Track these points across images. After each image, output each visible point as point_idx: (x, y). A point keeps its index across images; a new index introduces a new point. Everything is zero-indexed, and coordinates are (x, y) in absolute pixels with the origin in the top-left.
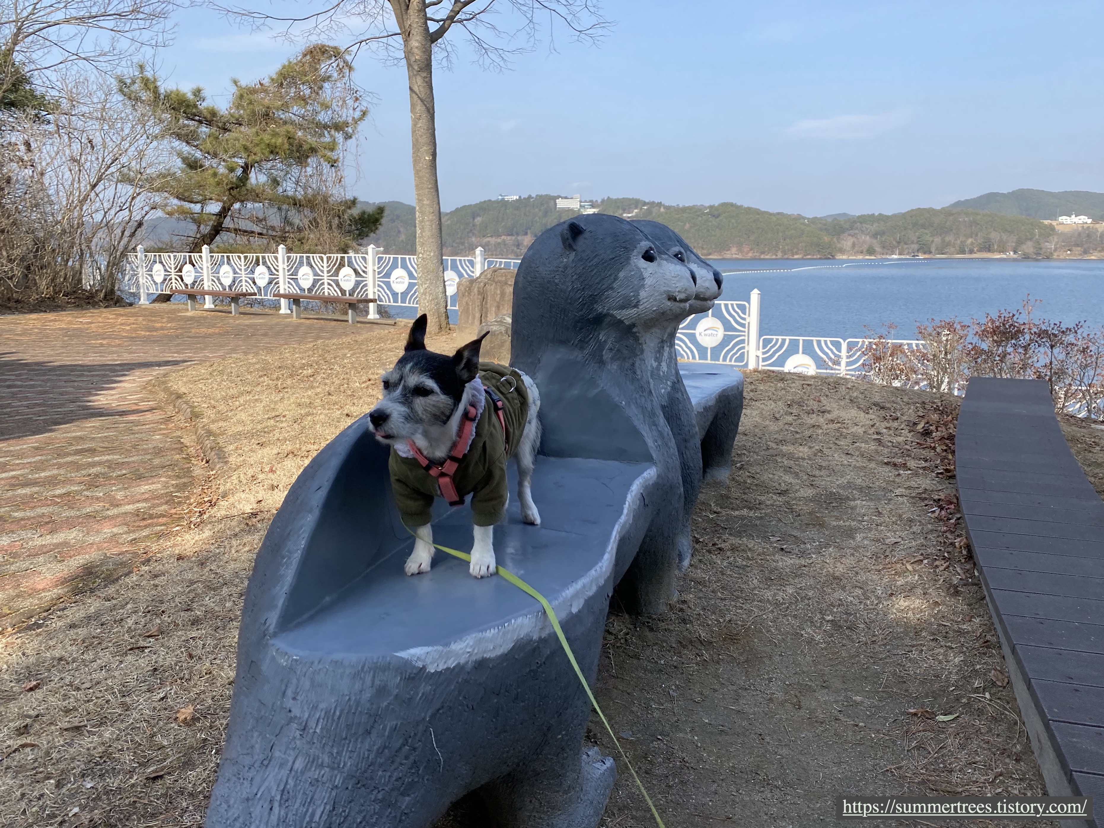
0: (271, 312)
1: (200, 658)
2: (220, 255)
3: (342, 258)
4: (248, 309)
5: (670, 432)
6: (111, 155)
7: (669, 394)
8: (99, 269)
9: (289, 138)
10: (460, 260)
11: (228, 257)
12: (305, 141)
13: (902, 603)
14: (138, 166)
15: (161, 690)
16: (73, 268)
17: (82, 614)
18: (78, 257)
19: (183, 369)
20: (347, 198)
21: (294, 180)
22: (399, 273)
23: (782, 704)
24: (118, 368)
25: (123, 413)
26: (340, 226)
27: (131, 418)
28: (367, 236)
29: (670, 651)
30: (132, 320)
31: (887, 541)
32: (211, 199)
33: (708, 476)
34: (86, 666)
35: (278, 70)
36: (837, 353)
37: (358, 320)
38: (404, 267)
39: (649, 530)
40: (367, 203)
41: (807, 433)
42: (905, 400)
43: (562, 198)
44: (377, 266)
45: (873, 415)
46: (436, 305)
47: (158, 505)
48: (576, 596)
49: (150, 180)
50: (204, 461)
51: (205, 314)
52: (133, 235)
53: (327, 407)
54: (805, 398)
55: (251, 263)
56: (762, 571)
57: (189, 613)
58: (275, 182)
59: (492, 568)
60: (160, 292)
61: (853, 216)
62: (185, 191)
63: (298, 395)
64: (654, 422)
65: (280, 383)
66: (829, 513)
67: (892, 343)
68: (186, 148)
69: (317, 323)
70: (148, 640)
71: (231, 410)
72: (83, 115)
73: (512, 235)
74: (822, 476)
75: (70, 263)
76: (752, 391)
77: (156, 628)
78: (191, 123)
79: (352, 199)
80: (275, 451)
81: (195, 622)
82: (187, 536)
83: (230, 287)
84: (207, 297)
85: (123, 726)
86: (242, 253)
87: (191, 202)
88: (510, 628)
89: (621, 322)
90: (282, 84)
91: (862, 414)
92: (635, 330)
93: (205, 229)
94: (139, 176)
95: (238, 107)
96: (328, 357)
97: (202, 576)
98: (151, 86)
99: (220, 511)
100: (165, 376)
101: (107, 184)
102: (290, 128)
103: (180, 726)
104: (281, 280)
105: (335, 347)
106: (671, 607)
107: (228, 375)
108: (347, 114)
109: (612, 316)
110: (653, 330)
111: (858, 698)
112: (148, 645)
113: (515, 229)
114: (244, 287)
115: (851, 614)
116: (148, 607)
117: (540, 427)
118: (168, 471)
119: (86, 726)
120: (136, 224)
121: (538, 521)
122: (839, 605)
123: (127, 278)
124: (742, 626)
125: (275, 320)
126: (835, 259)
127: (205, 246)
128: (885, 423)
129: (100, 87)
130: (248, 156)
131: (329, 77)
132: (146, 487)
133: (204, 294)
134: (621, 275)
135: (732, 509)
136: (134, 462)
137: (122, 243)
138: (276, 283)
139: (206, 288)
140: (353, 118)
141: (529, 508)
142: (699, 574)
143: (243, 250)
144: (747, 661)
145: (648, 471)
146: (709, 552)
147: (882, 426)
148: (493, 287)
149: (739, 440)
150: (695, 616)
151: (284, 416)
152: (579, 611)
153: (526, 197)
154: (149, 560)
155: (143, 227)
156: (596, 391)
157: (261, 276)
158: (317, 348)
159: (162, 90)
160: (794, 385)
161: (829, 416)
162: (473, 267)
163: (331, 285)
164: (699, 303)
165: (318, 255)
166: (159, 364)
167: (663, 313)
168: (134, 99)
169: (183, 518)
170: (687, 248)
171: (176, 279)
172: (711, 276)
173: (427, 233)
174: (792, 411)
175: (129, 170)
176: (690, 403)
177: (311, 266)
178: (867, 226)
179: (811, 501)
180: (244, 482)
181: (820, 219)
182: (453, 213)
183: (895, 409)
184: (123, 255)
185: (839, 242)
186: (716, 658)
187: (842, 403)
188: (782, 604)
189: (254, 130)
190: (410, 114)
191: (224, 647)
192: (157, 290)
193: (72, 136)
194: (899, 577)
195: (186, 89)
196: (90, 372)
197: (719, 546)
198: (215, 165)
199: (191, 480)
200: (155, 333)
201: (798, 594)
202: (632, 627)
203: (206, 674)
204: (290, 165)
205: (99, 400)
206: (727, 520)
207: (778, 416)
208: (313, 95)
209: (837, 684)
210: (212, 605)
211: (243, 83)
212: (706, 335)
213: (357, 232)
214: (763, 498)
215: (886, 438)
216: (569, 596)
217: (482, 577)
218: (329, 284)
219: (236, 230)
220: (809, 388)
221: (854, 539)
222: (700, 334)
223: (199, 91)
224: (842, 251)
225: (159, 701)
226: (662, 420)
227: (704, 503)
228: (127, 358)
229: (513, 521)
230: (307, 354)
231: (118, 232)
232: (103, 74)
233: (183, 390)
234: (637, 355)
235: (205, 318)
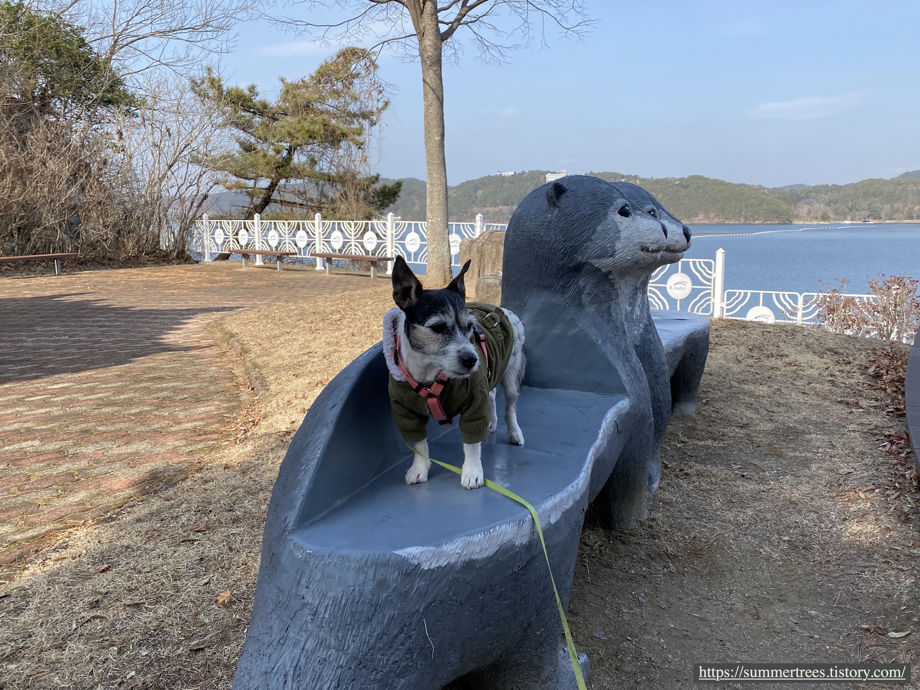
0: (308, 268)
1: (238, 551)
2: (268, 221)
3: (367, 224)
4: (291, 266)
5: (642, 368)
6: (184, 141)
7: (641, 335)
8: (173, 233)
9: (325, 125)
10: (463, 225)
11: (275, 223)
12: (338, 128)
13: (854, 527)
14: (205, 149)
15: (205, 577)
16: (153, 233)
17: (146, 511)
18: (157, 224)
19: (237, 314)
20: (372, 174)
21: (329, 160)
22: (413, 236)
23: (742, 614)
24: (184, 312)
25: (187, 349)
26: (365, 198)
27: (193, 352)
28: (387, 206)
29: (639, 562)
30: (197, 274)
31: (841, 471)
32: (262, 176)
33: (677, 410)
34: (148, 554)
35: (316, 69)
36: (794, 305)
37: (378, 275)
38: (417, 231)
39: (622, 455)
40: (388, 180)
41: (767, 374)
42: (857, 347)
43: (551, 173)
44: (394, 230)
45: (827, 359)
46: (442, 262)
47: (212, 424)
48: (554, 508)
49: (214, 161)
50: (250, 388)
51: (256, 270)
52: (200, 205)
53: (350, 345)
54: (765, 343)
55: (293, 228)
56: (724, 494)
57: (231, 513)
58: (313, 162)
59: (481, 481)
60: (220, 252)
61: (809, 187)
62: (242, 169)
63: (327, 336)
64: (627, 358)
65: (313, 325)
66: (786, 444)
67: (845, 297)
68: (242, 135)
69: (345, 278)
70: (197, 535)
71: (274, 347)
72: (163, 110)
73: (508, 205)
74: (780, 412)
75: (151, 229)
76: (717, 336)
77: (204, 525)
78: (247, 114)
79: (376, 175)
80: (307, 381)
81: (236, 521)
82: (233, 450)
83: (276, 248)
84: (257, 256)
85: (173, 605)
86: (286, 220)
87: (246, 178)
88: (495, 534)
89: (598, 270)
90: (320, 80)
91: (818, 359)
92: (610, 277)
93: (257, 201)
94: (205, 157)
95: (285, 100)
96: (353, 305)
97: (243, 482)
98: (216, 85)
99: (261, 429)
100: (221, 319)
101: (181, 164)
102: (326, 117)
103: (220, 607)
104: (317, 242)
105: (358, 297)
106: (642, 524)
107: (272, 319)
108: (372, 105)
109: (591, 264)
110: (628, 278)
111: (813, 612)
112: (197, 538)
113: (510, 200)
114: (287, 248)
115: (806, 536)
116: (198, 507)
117: (525, 360)
118: (220, 396)
119: (144, 603)
120: (202, 196)
121: (522, 441)
122: (795, 527)
123: (194, 240)
124: (705, 542)
125: (312, 275)
126: (792, 224)
127: (257, 214)
128: (838, 366)
129: (177, 87)
130: (292, 140)
131: (358, 74)
132: (203, 409)
133: (256, 253)
134: (599, 228)
135: (698, 439)
136: (193, 388)
137: (191, 213)
138: (313, 245)
139: (257, 249)
140: (378, 108)
141: (515, 430)
142: (667, 496)
143: (287, 217)
144: (710, 574)
145: (622, 402)
146: (677, 476)
147: (835, 369)
148: (489, 246)
149: (704, 379)
150: (663, 533)
151: (316, 353)
152: (557, 522)
153: (521, 172)
154: (201, 469)
155: (208, 199)
156: (576, 330)
157: (301, 239)
158: (345, 298)
159: (225, 88)
160: (755, 332)
161: (787, 360)
162: (474, 231)
163: (358, 247)
164: (669, 254)
165: (347, 222)
166: (217, 310)
167: (636, 262)
168: (202, 95)
169: (231, 435)
170: (659, 206)
171: (233, 241)
172: (680, 231)
173: (436, 202)
174: (753, 355)
175: (198, 152)
176: (661, 343)
177: (342, 231)
178: (822, 195)
179: (770, 434)
180: (282, 406)
181: (779, 189)
182: (458, 188)
183: (847, 354)
184: (192, 222)
185: (796, 210)
186: (681, 569)
187: (799, 348)
188: (742, 524)
189: (297, 119)
190: (423, 102)
191: (258, 542)
192: (218, 250)
193: (154, 126)
194: (852, 504)
195: (244, 87)
196: (163, 315)
197: (686, 471)
198: (265, 149)
199: (238, 403)
200: (215, 285)
201: (757, 515)
202: (606, 540)
203: (242, 564)
204: (326, 148)
205: (169, 338)
206: (693, 449)
207: (740, 359)
208: (346, 89)
209: (793, 598)
210: (250, 507)
211: (289, 81)
212: (675, 288)
213: (379, 203)
214: (726, 430)
215: (839, 380)
216: (548, 508)
217: (471, 488)
218: (356, 246)
219: (281, 201)
220: (768, 334)
221: (809, 468)
222: (671, 288)
223: (253, 87)
224: (798, 217)
225: (204, 585)
226: (635, 358)
227: (672, 434)
228: (192, 304)
229: (500, 441)
230: (336, 302)
231: (188, 203)
232: (179, 76)
233: (236, 330)
234: (612, 299)
235: (256, 273)
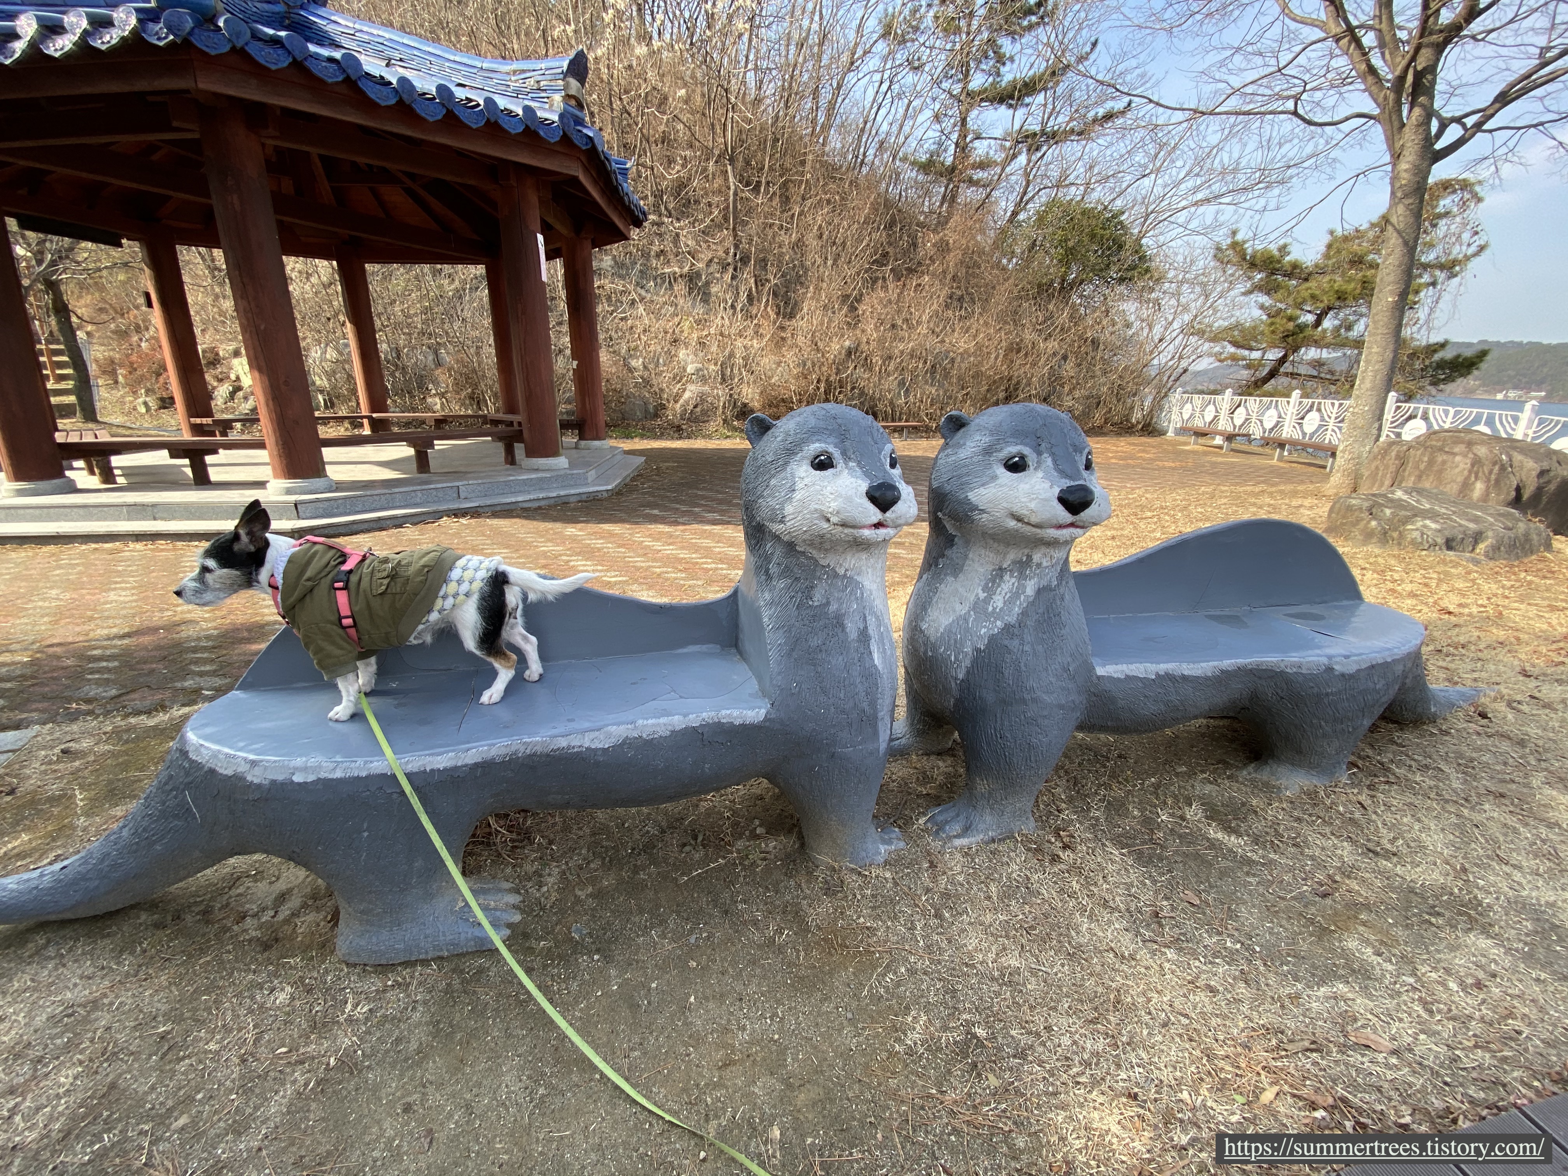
28: (1453, 381)
52: (1176, 380)
58: (1347, 328)
68: (1268, 301)
84: (1218, 435)
87: (1253, 350)
89: (778, 536)
92: (799, 549)
93: (1260, 374)
95: (1326, 257)
98: (1240, 249)
104: (1287, 424)
108: (1459, 251)
109: (768, 527)
120: (1182, 370)
123: (1163, 414)
131: (1447, 213)
133: (1216, 432)
137: (1167, 386)
138: (1281, 427)
139: (1220, 427)
140: (1465, 255)
157: (1270, 419)
159: (1249, 251)
167: (821, 536)
168: (1225, 262)
184: (1166, 395)
192: (1183, 425)
195: (1271, 247)
213: (1443, 377)
219: (1292, 374)
223: (1285, 246)
